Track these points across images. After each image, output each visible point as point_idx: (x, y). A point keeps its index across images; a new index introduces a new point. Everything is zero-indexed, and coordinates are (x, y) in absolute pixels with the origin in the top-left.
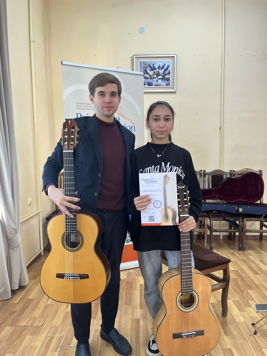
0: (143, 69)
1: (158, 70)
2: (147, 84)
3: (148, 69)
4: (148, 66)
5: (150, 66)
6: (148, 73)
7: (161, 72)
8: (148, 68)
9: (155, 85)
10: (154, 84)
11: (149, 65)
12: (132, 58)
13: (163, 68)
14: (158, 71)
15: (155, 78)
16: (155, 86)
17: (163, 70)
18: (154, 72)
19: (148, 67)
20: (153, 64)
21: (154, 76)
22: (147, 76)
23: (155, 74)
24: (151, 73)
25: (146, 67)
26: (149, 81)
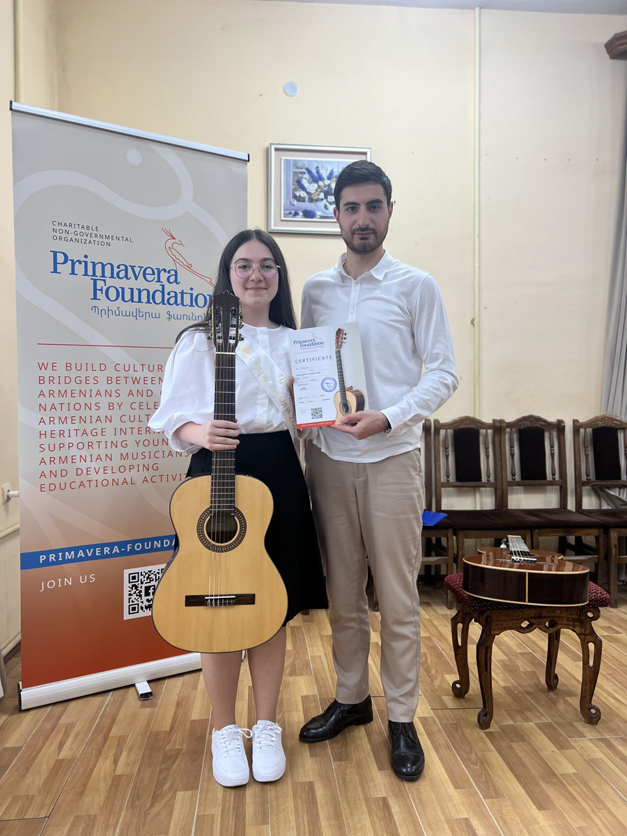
0: (293, 179)
1: (327, 182)
2: (301, 214)
3: (306, 179)
4: (304, 170)
5: (309, 172)
6: (303, 188)
8: (305, 176)
9: (322, 217)
10: (319, 213)
11: (307, 169)
12: (268, 151)
14: (329, 185)
15: (322, 200)
16: (320, 218)
18: (319, 186)
19: (304, 173)
20: (317, 167)
21: (319, 195)
22: (303, 194)
23: (321, 191)
24: (312, 188)
25: (301, 173)
26: (307, 206)
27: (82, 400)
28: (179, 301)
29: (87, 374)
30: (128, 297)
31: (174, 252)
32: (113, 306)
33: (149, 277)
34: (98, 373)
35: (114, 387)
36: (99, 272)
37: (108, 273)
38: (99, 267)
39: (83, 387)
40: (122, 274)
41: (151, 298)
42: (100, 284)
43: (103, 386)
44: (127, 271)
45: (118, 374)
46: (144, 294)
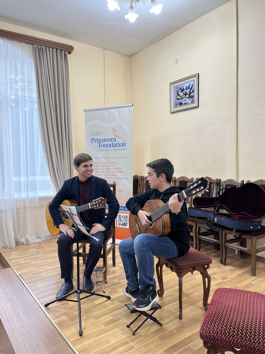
0: (176, 92)
2: (179, 104)
3: (180, 91)
6: (179, 95)
7: (188, 91)
11: (180, 88)
13: (189, 88)
14: (186, 92)
16: (184, 104)
17: (189, 90)
18: (183, 93)
20: (182, 86)
21: (183, 96)
22: (179, 97)
24: (181, 94)
25: (178, 90)
26: (180, 101)
27: (97, 171)
28: (116, 146)
29: (98, 165)
30: (105, 146)
31: (115, 134)
32: (102, 149)
33: (110, 141)
34: (100, 164)
35: (103, 168)
36: (100, 142)
37: (101, 141)
38: (100, 140)
39: (97, 168)
40: (104, 141)
41: (110, 146)
42: (100, 144)
43: (101, 168)
44: (105, 140)
45: (104, 165)
46: (109, 145)
